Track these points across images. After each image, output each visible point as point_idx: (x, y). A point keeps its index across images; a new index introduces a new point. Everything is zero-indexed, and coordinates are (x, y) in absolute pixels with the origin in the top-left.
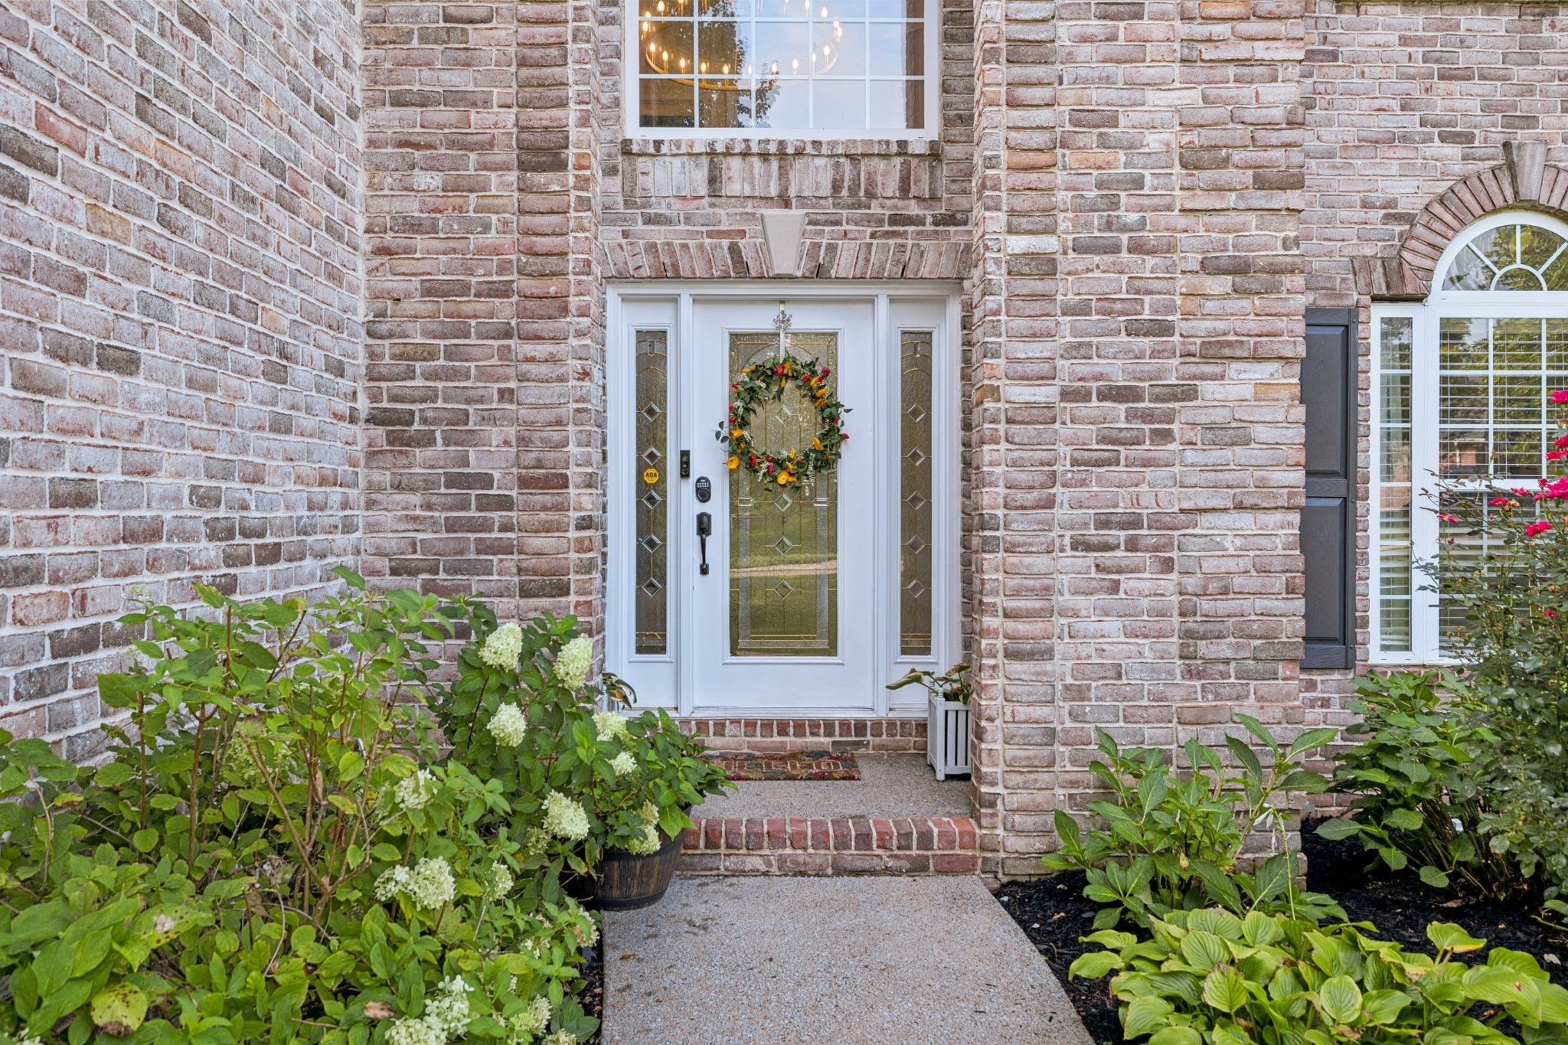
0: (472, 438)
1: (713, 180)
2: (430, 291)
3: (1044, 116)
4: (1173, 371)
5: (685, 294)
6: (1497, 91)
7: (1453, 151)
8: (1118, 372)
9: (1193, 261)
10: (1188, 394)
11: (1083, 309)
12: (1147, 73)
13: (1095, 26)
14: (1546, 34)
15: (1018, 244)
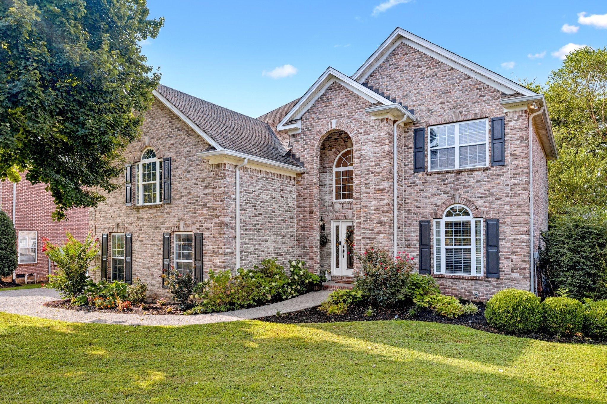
0: (305, 243)
1: (342, 207)
2: (302, 227)
3: (359, 206)
4: (374, 235)
5: (340, 221)
6: (453, 186)
7: (446, 195)
8: (368, 235)
9: (375, 222)
10: (376, 238)
11: (364, 228)
12: (371, 200)
13: (365, 195)
14: (460, 176)
15: (357, 221)
